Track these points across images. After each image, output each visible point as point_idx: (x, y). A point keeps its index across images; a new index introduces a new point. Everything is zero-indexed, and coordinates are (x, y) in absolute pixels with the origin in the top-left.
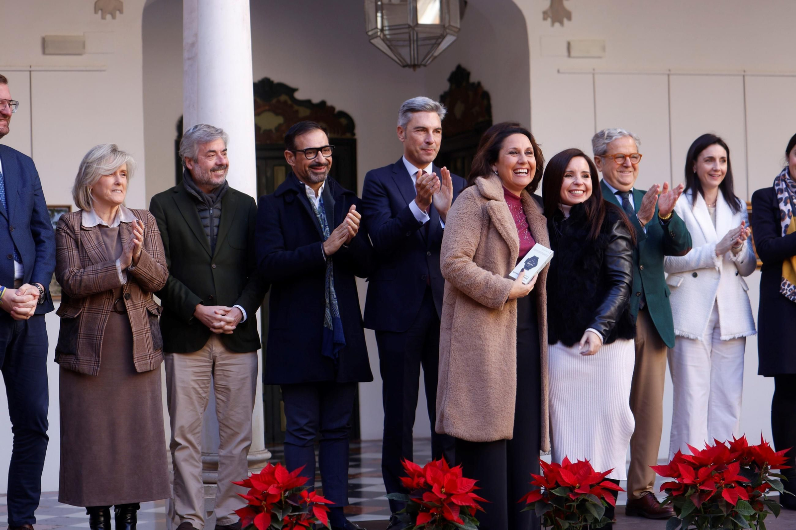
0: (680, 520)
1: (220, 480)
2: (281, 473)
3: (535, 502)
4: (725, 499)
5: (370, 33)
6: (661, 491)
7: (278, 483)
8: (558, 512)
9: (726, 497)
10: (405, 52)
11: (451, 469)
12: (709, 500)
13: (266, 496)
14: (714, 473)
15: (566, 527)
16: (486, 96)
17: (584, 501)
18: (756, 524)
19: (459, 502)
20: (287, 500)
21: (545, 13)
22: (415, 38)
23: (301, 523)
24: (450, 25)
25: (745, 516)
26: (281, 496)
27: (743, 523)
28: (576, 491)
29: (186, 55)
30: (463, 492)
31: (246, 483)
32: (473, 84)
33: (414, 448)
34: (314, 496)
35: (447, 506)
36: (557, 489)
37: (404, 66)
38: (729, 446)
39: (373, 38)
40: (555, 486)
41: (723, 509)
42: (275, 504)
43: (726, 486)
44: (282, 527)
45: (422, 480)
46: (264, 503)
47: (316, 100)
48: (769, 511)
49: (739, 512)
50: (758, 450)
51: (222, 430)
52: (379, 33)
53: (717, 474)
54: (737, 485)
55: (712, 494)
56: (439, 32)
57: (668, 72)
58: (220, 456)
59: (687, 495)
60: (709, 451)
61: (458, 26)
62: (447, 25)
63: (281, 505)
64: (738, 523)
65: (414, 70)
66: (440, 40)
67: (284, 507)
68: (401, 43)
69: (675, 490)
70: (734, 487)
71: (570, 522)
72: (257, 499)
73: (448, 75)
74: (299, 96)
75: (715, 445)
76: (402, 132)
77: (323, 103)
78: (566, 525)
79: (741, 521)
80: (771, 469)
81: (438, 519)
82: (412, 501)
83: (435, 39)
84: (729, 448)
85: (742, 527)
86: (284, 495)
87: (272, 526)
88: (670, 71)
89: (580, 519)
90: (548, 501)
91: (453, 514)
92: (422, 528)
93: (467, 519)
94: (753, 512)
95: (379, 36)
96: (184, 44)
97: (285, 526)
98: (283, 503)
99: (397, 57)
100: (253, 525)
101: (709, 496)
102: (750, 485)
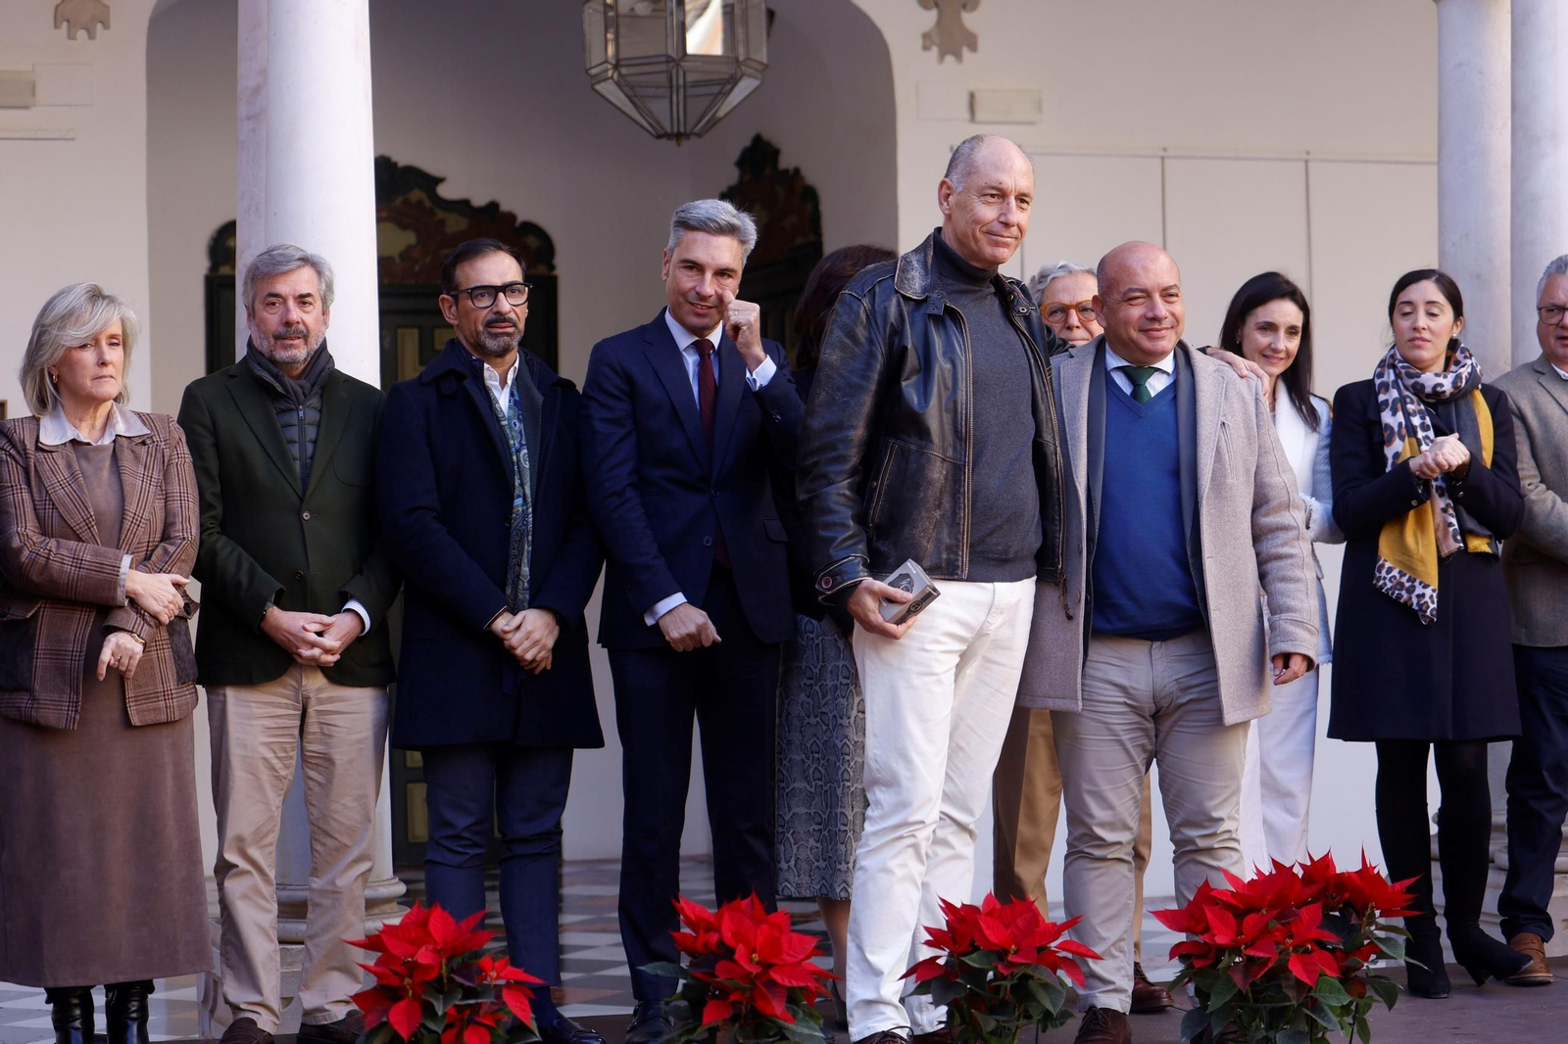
0: (1208, 1014)
1: (311, 937)
2: (439, 922)
3: (930, 981)
4: (1294, 974)
5: (593, 72)
7: (435, 943)
8: (974, 999)
9: (1296, 970)
10: (660, 108)
11: (769, 916)
12: (1262, 977)
13: (413, 968)
14: (1273, 924)
15: (990, 1029)
16: (811, 195)
17: (1026, 977)
18: (1351, 1021)
19: (786, 980)
20: (452, 975)
21: (926, 36)
22: (681, 82)
23: (479, 1020)
24: (748, 59)
25: (1332, 1008)
26: (441, 968)
27: (1329, 1021)
28: (1009, 958)
29: (243, 110)
30: (797, 960)
31: (371, 943)
32: (786, 171)
33: (682, 876)
34: (505, 967)
35: (763, 988)
36: (974, 955)
37: (659, 137)
38: (1301, 873)
39: (599, 82)
40: (970, 949)
41: (1291, 994)
42: (428, 982)
43: (1295, 950)
44: (443, 1027)
45: (714, 938)
46: (407, 981)
47: (479, 200)
48: (1376, 997)
49: (1320, 999)
50: (1358, 881)
51: (316, 840)
52: (610, 73)
53: (1279, 926)
54: (1316, 948)
55: (1270, 965)
56: (726, 71)
57: (1162, 153)
58: (311, 890)
59: (1220, 966)
60: (1262, 881)
61: (765, 61)
62: (741, 58)
63: (440, 987)
64: (1317, 1019)
65: (679, 145)
66: (728, 87)
67: (446, 989)
68: (651, 91)
69: (1198, 957)
70: (1312, 952)
71: (998, 1018)
72: (395, 973)
73: (736, 154)
74: (445, 191)
75: (1274, 872)
77: (493, 206)
78: (989, 1024)
79: (1324, 1016)
80: (1381, 916)
81: (744, 1011)
82: (693, 977)
83: (719, 84)
84: (1300, 876)
85: (1325, 1028)
86: (447, 965)
87: (423, 1026)
88: (1165, 150)
89: (1017, 1013)
90: (957, 978)
91: (775, 1004)
92: (713, 1031)
93: (801, 1015)
94: (1346, 999)
95: (612, 78)
96: (239, 89)
97: (449, 1027)
98: (445, 981)
99: (647, 121)
100: (387, 1023)
101: (1264, 968)
102: (1341, 947)
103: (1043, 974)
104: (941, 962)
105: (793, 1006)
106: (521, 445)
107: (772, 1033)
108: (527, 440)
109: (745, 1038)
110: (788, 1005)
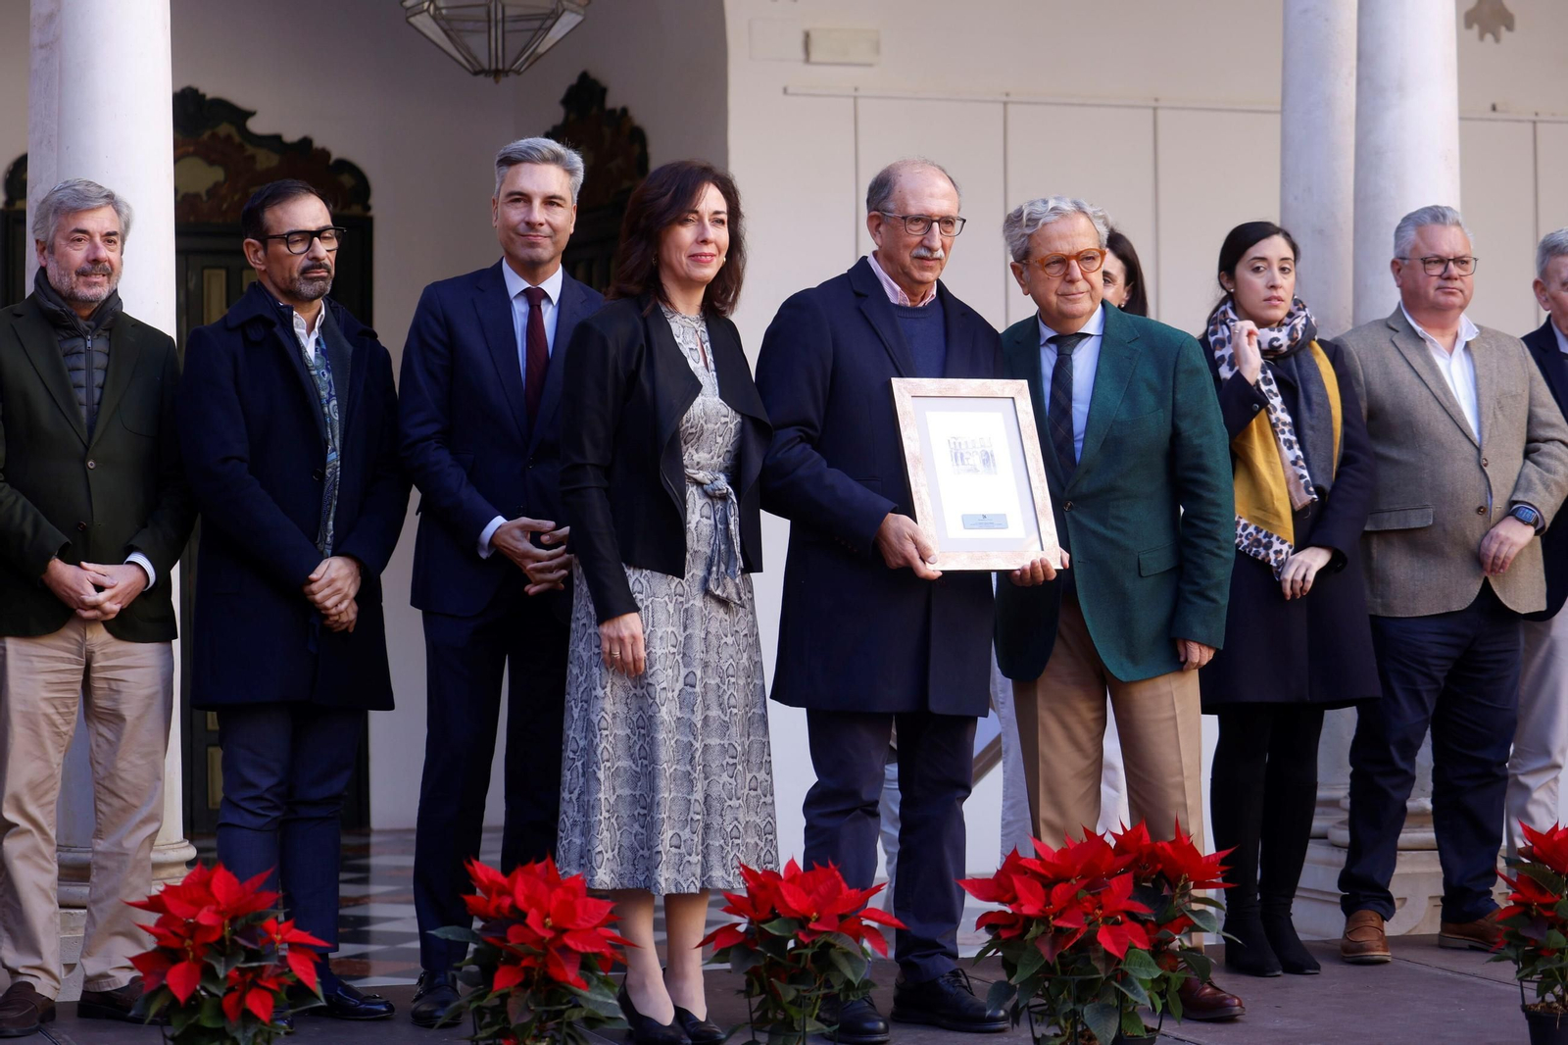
0: (1015, 986)
1: (95, 902)
2: (222, 883)
3: (730, 948)
4: (1103, 946)
5: (408, 3)
7: (218, 903)
8: (774, 968)
9: (1106, 943)
10: (478, 44)
12: (1071, 947)
13: (194, 929)
14: (1082, 894)
15: (790, 998)
16: (638, 137)
17: (828, 946)
19: (580, 945)
20: (236, 938)
22: (500, 16)
23: (262, 983)
25: (1142, 981)
26: (223, 929)
27: (1138, 994)
28: (811, 925)
29: (36, 38)
30: (589, 925)
31: (152, 904)
32: (613, 111)
34: (289, 930)
35: (556, 953)
36: (775, 923)
37: (476, 73)
38: (1113, 843)
39: (415, 15)
40: (770, 916)
41: (1100, 966)
42: (210, 944)
43: (1105, 922)
44: (224, 991)
45: (507, 902)
46: (188, 942)
47: (291, 136)
49: (1130, 972)
50: (1170, 850)
52: (425, 6)
53: (1088, 896)
54: (1127, 919)
55: (1079, 936)
56: (547, 5)
57: (1005, 99)
58: (95, 852)
59: (1028, 937)
60: (1073, 852)
63: (222, 948)
64: (1127, 993)
65: (497, 82)
66: (549, 22)
67: (228, 951)
68: (470, 26)
69: (1005, 927)
70: (1122, 923)
71: (797, 987)
72: (175, 934)
73: (561, 92)
74: (256, 126)
75: (1085, 840)
77: (306, 142)
78: (789, 993)
79: (1134, 990)
80: (1195, 888)
81: (536, 977)
82: (485, 942)
83: (537, 19)
84: (1112, 846)
85: (1136, 1002)
86: (229, 927)
87: (204, 988)
88: (1007, 95)
89: (818, 983)
90: (757, 945)
91: (568, 970)
92: (504, 997)
93: (595, 982)
94: (1157, 973)
95: (428, 10)
96: (32, 16)
97: (230, 990)
98: (228, 943)
99: (463, 56)
100: (165, 987)
101: (1071, 940)
102: (1153, 919)
103: (845, 942)
104: (742, 929)
105: (587, 973)
107: (565, 1001)
109: (538, 1004)
110: (582, 972)
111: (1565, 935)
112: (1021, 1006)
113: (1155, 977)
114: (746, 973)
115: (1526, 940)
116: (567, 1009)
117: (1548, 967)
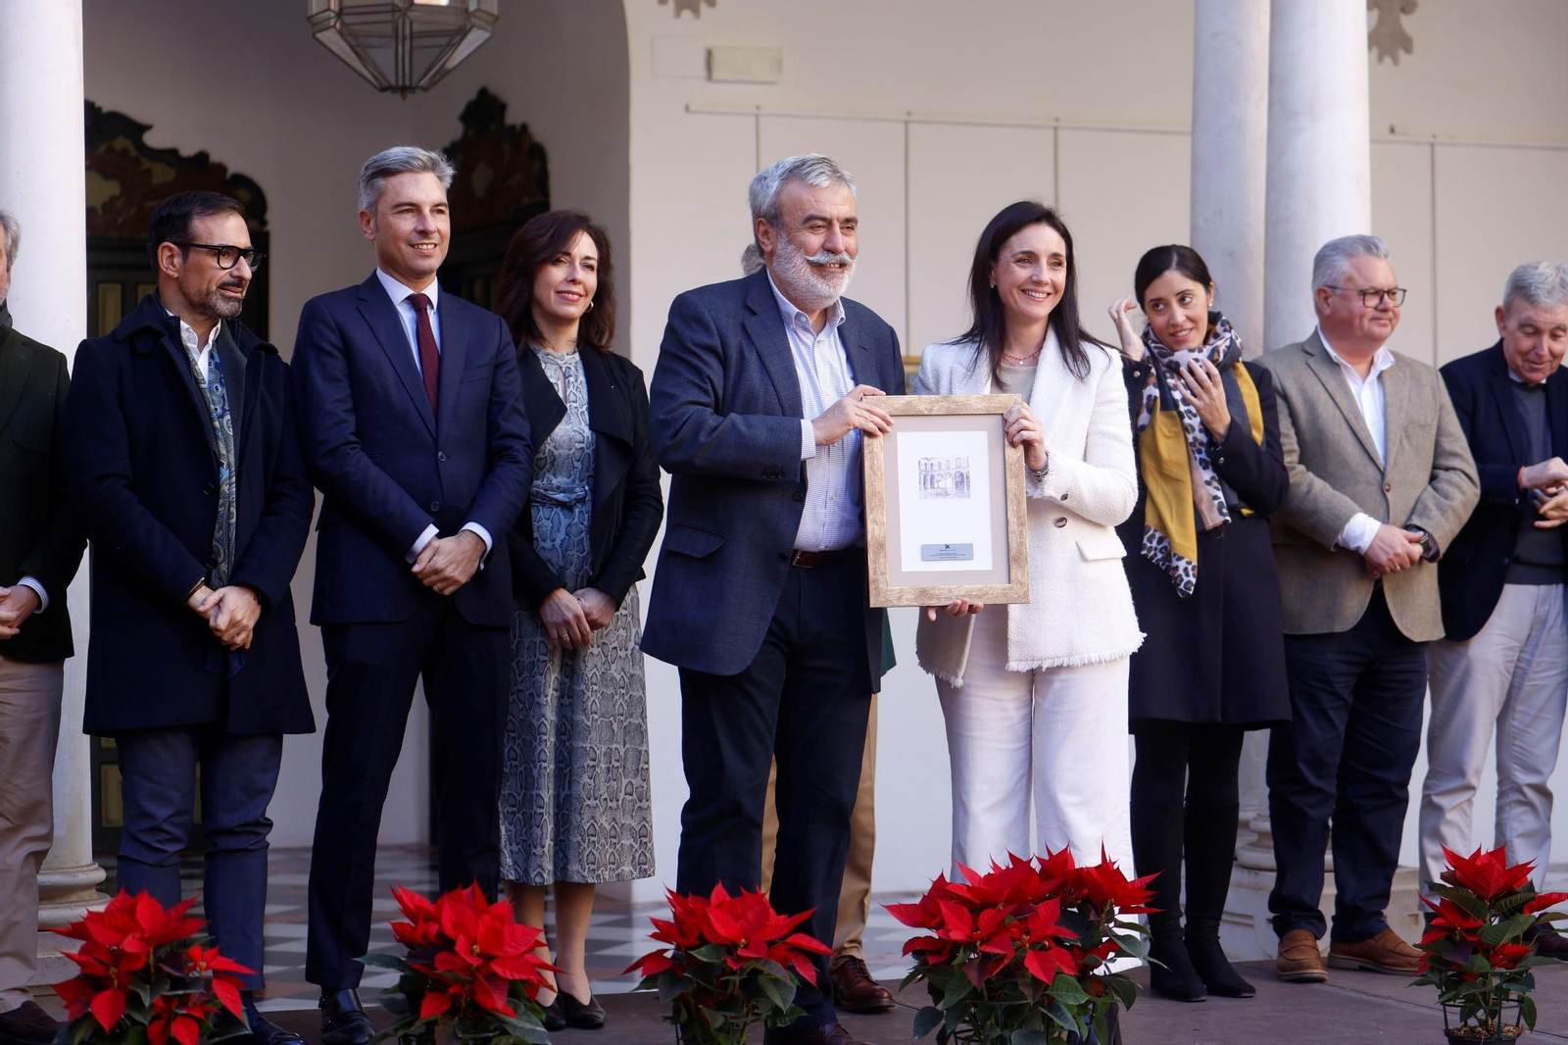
0: (941, 1012)
2: (147, 910)
3: (658, 973)
4: (1031, 971)
5: (315, 20)
6: (904, 954)
7: (143, 930)
8: (701, 994)
9: (1033, 968)
10: (384, 59)
11: (490, 908)
12: (997, 974)
13: (119, 957)
14: (1010, 920)
15: (717, 1025)
16: (538, 153)
17: (756, 972)
18: (1089, 1022)
19: (508, 972)
20: (160, 965)
22: (407, 32)
23: (187, 1012)
24: (479, 9)
25: (1069, 1007)
26: (148, 957)
27: (1065, 1020)
28: (739, 952)
30: (518, 952)
31: (75, 930)
32: (512, 127)
34: (214, 957)
35: (483, 981)
36: (703, 949)
37: (383, 90)
38: (1038, 868)
39: (321, 30)
40: (698, 942)
41: (1027, 991)
42: (135, 972)
43: (1033, 945)
44: (149, 1018)
45: (434, 928)
46: (113, 970)
47: (188, 150)
48: (1114, 996)
49: (1057, 998)
50: (1096, 876)
52: (333, 21)
53: (1016, 922)
54: (1054, 945)
55: (1006, 962)
56: (454, 22)
57: (906, 118)
59: (955, 963)
60: (998, 877)
61: (496, 12)
62: (472, 8)
63: (148, 976)
64: (1052, 1017)
65: (403, 98)
66: (457, 39)
67: (153, 980)
68: (375, 41)
69: (932, 953)
70: (1049, 948)
71: (725, 1013)
72: (99, 961)
73: (460, 109)
74: (153, 140)
75: (1011, 866)
76: (369, 221)
77: (203, 157)
78: (717, 1020)
79: (1060, 1015)
80: (1120, 913)
81: (464, 1005)
82: (412, 969)
83: (443, 36)
84: (1038, 870)
85: (1062, 1027)
86: (154, 954)
87: (129, 1017)
88: (909, 114)
89: (745, 1009)
90: (684, 971)
91: (496, 996)
92: (431, 1026)
93: (522, 1009)
94: (1084, 998)
95: (334, 26)
97: (154, 1019)
98: (152, 971)
99: (368, 70)
100: (89, 1015)
101: (1000, 965)
102: (1079, 944)
103: (775, 969)
104: (668, 955)
105: (515, 1000)
106: (224, 410)
107: (492, 1028)
108: (229, 406)
109: (465, 1032)
110: (510, 999)
111: (1488, 959)
112: (948, 1032)
113: (1082, 1002)
114: (674, 1000)
115: (1448, 965)
116: (494, 1036)
117: (1472, 991)
